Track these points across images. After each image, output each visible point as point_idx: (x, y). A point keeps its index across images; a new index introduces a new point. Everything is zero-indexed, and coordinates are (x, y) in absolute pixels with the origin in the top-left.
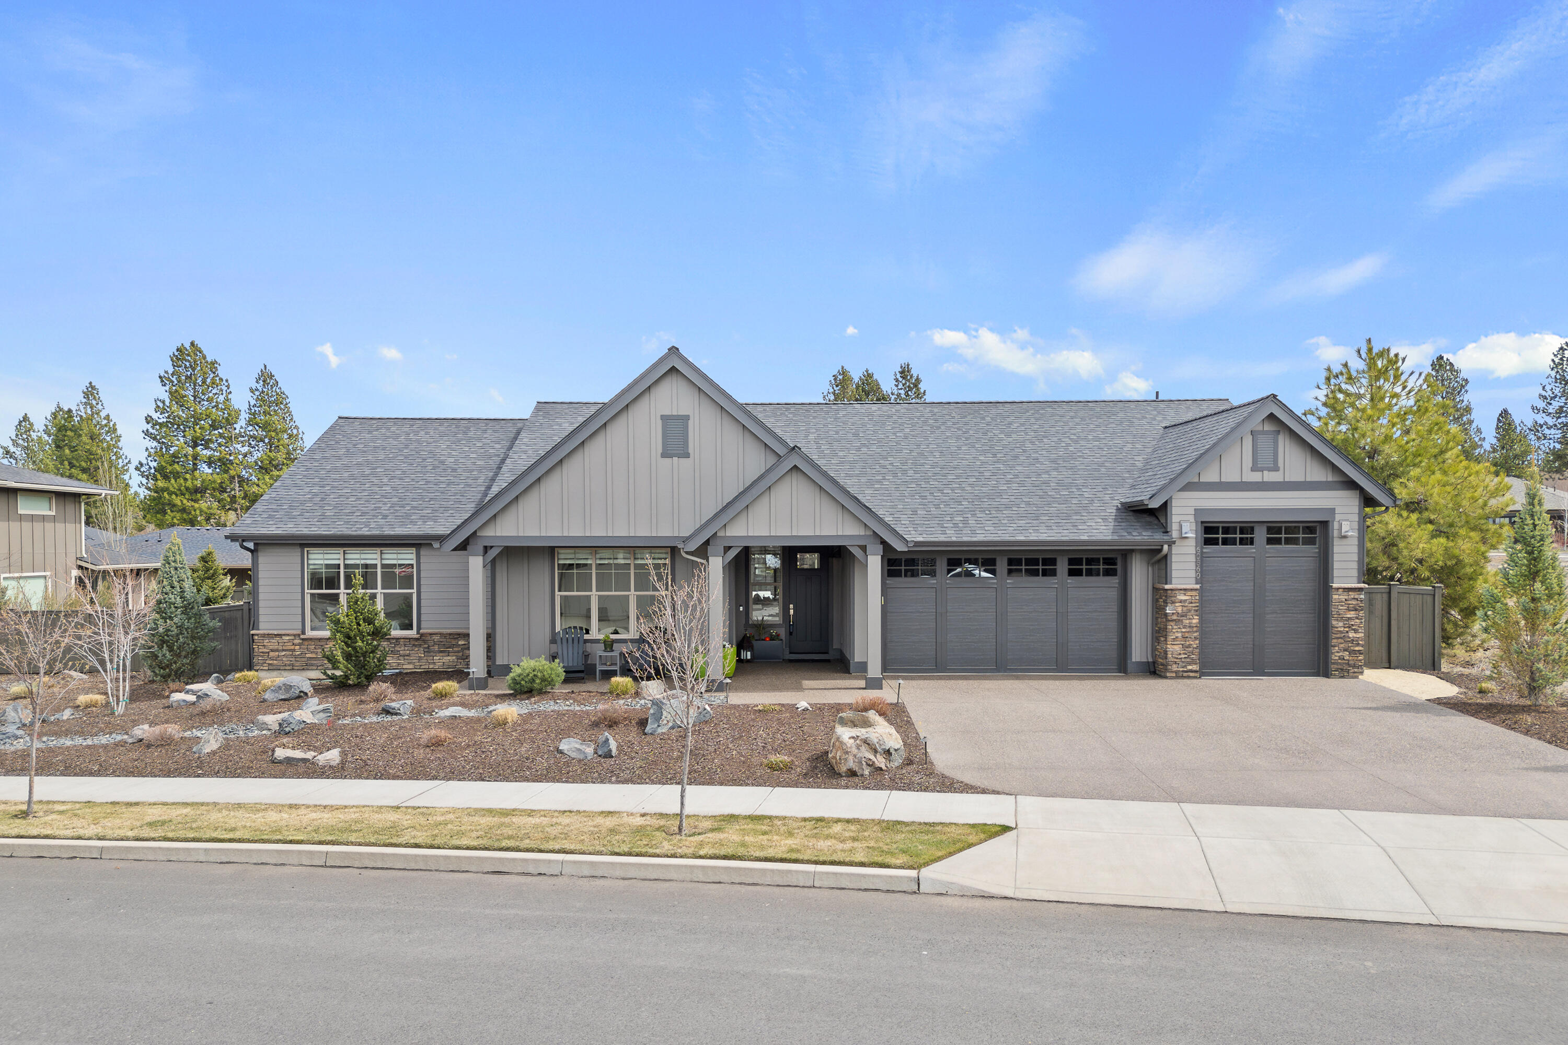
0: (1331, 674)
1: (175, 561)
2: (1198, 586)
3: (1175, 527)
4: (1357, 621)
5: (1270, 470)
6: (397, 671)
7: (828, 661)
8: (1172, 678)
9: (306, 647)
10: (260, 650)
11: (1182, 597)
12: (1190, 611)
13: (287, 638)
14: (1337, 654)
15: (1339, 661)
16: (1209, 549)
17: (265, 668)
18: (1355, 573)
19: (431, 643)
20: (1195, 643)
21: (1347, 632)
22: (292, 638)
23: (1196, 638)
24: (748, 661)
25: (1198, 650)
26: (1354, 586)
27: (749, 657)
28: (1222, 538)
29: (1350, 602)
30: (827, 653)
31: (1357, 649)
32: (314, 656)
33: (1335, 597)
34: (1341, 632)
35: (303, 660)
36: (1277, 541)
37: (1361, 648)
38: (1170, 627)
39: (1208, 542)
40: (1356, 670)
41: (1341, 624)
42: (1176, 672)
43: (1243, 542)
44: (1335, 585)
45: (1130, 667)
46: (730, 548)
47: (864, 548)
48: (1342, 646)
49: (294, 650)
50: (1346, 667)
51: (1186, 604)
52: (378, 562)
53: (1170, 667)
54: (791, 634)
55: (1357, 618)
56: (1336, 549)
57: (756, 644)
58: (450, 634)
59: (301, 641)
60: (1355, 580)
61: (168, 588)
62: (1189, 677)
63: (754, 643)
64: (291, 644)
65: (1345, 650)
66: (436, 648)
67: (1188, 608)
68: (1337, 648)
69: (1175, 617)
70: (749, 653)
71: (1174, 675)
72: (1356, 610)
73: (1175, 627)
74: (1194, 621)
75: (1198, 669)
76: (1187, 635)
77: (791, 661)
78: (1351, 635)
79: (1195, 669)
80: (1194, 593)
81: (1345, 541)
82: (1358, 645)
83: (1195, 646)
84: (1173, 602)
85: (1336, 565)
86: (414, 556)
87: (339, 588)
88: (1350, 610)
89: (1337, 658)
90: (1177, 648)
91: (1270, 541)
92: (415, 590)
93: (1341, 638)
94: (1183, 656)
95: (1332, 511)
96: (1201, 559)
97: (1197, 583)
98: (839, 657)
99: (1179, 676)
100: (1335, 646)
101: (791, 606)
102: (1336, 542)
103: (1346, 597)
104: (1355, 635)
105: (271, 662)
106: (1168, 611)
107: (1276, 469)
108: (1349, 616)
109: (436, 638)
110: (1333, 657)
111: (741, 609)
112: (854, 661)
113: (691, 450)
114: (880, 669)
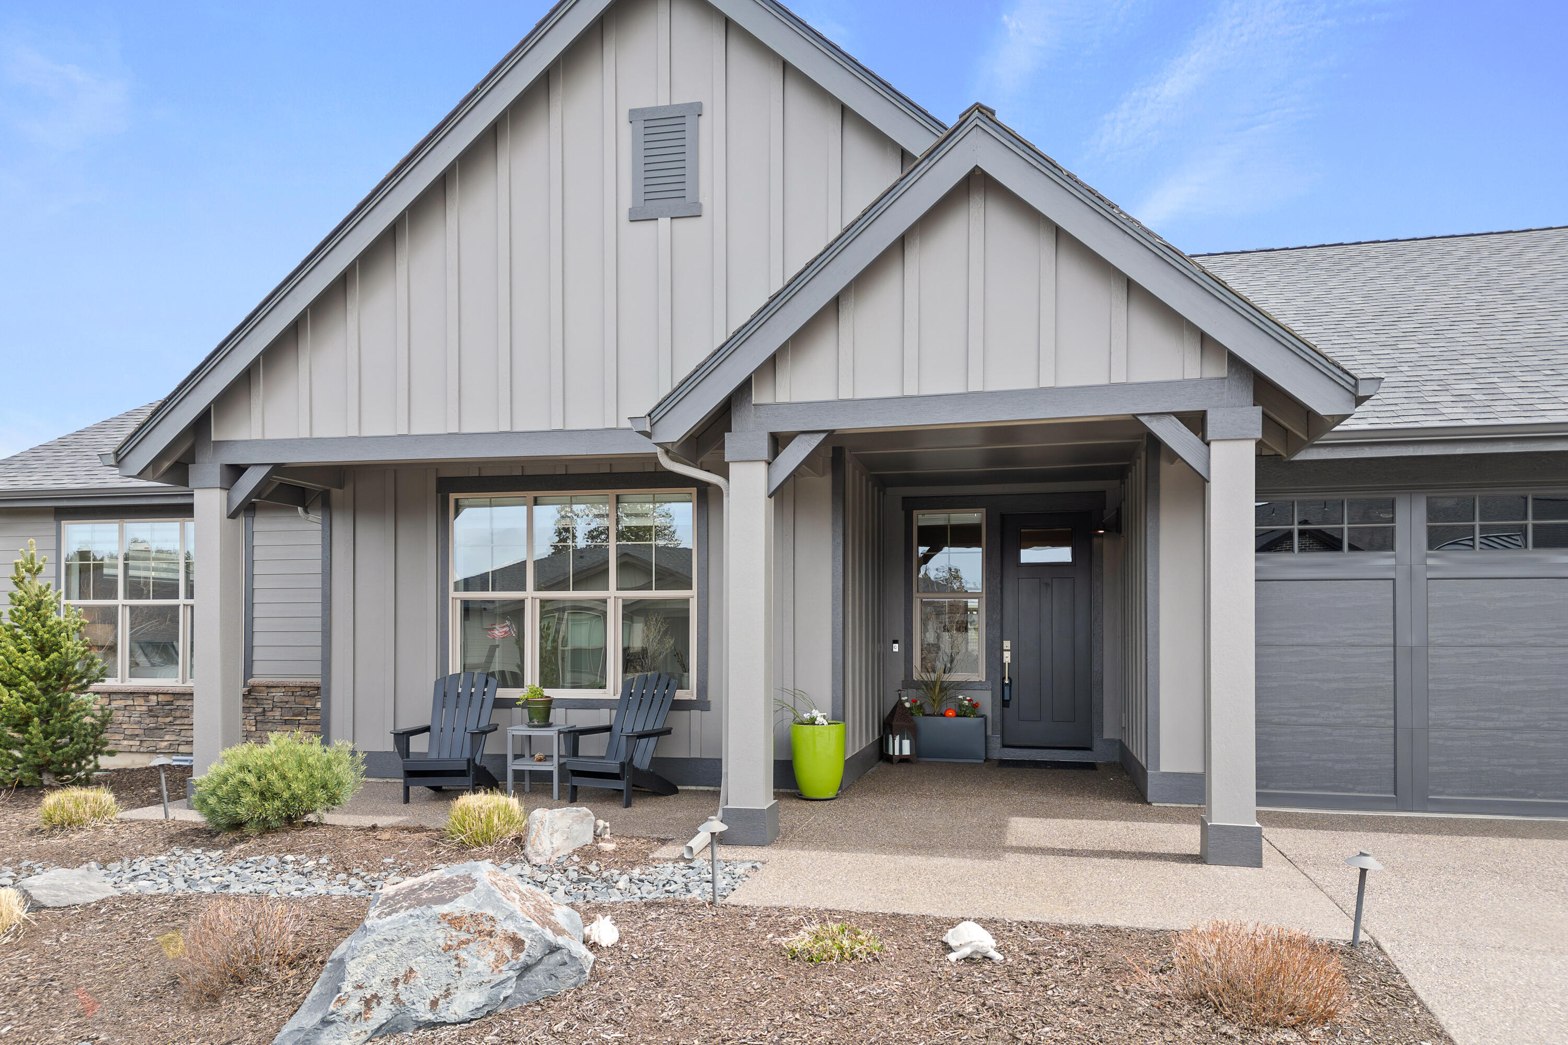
7: (1091, 766)
19: (268, 705)
24: (903, 760)
27: (907, 751)
30: (1089, 749)
46: (789, 437)
54: (1005, 703)
57: (922, 722)
58: (302, 688)
63: (921, 720)
66: (275, 711)
70: (906, 744)
77: (1003, 763)
98: (1117, 759)
101: (1007, 644)
109: (278, 694)
111: (896, 648)
112: (1164, 768)
113: (704, 200)
114: (1253, 790)
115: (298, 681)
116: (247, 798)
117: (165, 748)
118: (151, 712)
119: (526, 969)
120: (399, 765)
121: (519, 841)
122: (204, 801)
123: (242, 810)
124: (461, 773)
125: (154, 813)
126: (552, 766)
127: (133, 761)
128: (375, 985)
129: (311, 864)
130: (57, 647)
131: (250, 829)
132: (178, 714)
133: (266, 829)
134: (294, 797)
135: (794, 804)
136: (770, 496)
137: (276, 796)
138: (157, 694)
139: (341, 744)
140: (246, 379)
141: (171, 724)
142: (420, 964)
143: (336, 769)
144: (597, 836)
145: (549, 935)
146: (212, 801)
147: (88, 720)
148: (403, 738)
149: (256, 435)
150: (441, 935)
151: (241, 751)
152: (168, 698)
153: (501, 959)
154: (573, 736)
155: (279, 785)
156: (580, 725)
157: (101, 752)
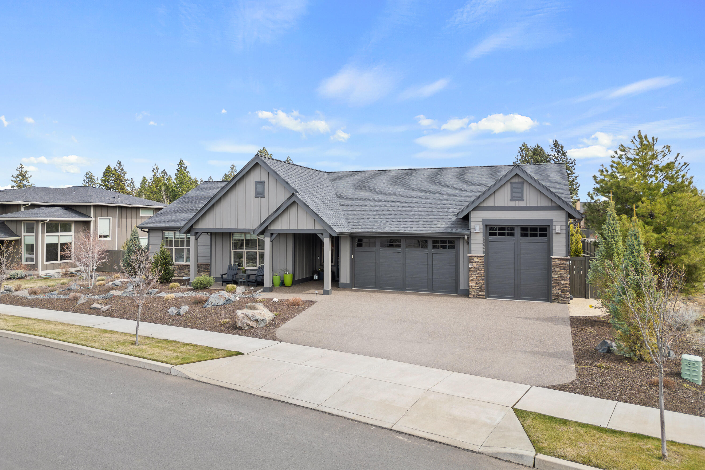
0: (552, 301)
1: (134, 235)
2: (483, 255)
3: (472, 227)
4: (565, 275)
5: (519, 200)
8: (472, 298)
11: (476, 260)
12: (480, 267)
14: (555, 291)
15: (556, 295)
16: (491, 238)
18: (564, 251)
20: (483, 282)
21: (560, 280)
23: (483, 280)
24: (316, 280)
25: (484, 285)
26: (563, 257)
28: (498, 233)
29: (561, 266)
31: (565, 289)
33: (554, 263)
34: (557, 280)
36: (526, 235)
37: (567, 289)
38: (471, 274)
39: (491, 234)
40: (565, 300)
41: (557, 276)
42: (474, 295)
43: (509, 235)
44: (553, 257)
45: (459, 292)
46: (274, 234)
47: (323, 234)
48: (558, 287)
50: (559, 298)
51: (478, 263)
52: (185, 237)
53: (471, 293)
55: (565, 273)
56: (554, 239)
58: (207, 265)
60: (565, 254)
61: (131, 245)
62: (479, 298)
65: (559, 289)
66: (202, 269)
67: (479, 265)
68: (555, 288)
69: (473, 269)
71: (473, 296)
72: (565, 269)
73: (473, 274)
74: (482, 272)
75: (484, 294)
76: (479, 278)
78: (562, 282)
79: (483, 294)
80: (482, 258)
81: (558, 235)
82: (566, 287)
83: (483, 283)
84: (472, 262)
85: (554, 247)
87: (172, 247)
88: (561, 270)
89: (555, 293)
90: (474, 284)
91: (522, 235)
93: (557, 283)
94: (477, 288)
95: (552, 221)
96: (486, 243)
97: (483, 254)
99: (475, 297)
100: (554, 287)
102: (554, 235)
103: (559, 263)
104: (564, 282)
106: (469, 266)
107: (522, 200)
108: (561, 272)
109: (202, 266)
110: (553, 293)
112: (341, 282)
113: (265, 195)
115: (206, 263)
116: (199, 284)
119: (227, 301)
120: (221, 279)
121: (235, 291)
122: (193, 285)
123: (198, 286)
124: (231, 281)
125: (185, 287)
126: (246, 281)
128: (212, 301)
129: (207, 293)
130: (167, 259)
131: (199, 289)
133: (201, 289)
134: (205, 284)
135: (284, 287)
136: (271, 242)
137: (203, 284)
138: (181, 265)
139: (212, 276)
140: (199, 220)
141: (183, 271)
142: (216, 300)
143: (211, 280)
144: (246, 291)
145: (229, 298)
146: (194, 285)
147: (171, 271)
148: (222, 275)
149: (200, 228)
150: (218, 297)
151: (198, 277)
153: (224, 300)
154: (249, 276)
155: (203, 283)
156: (251, 274)
157: (173, 277)
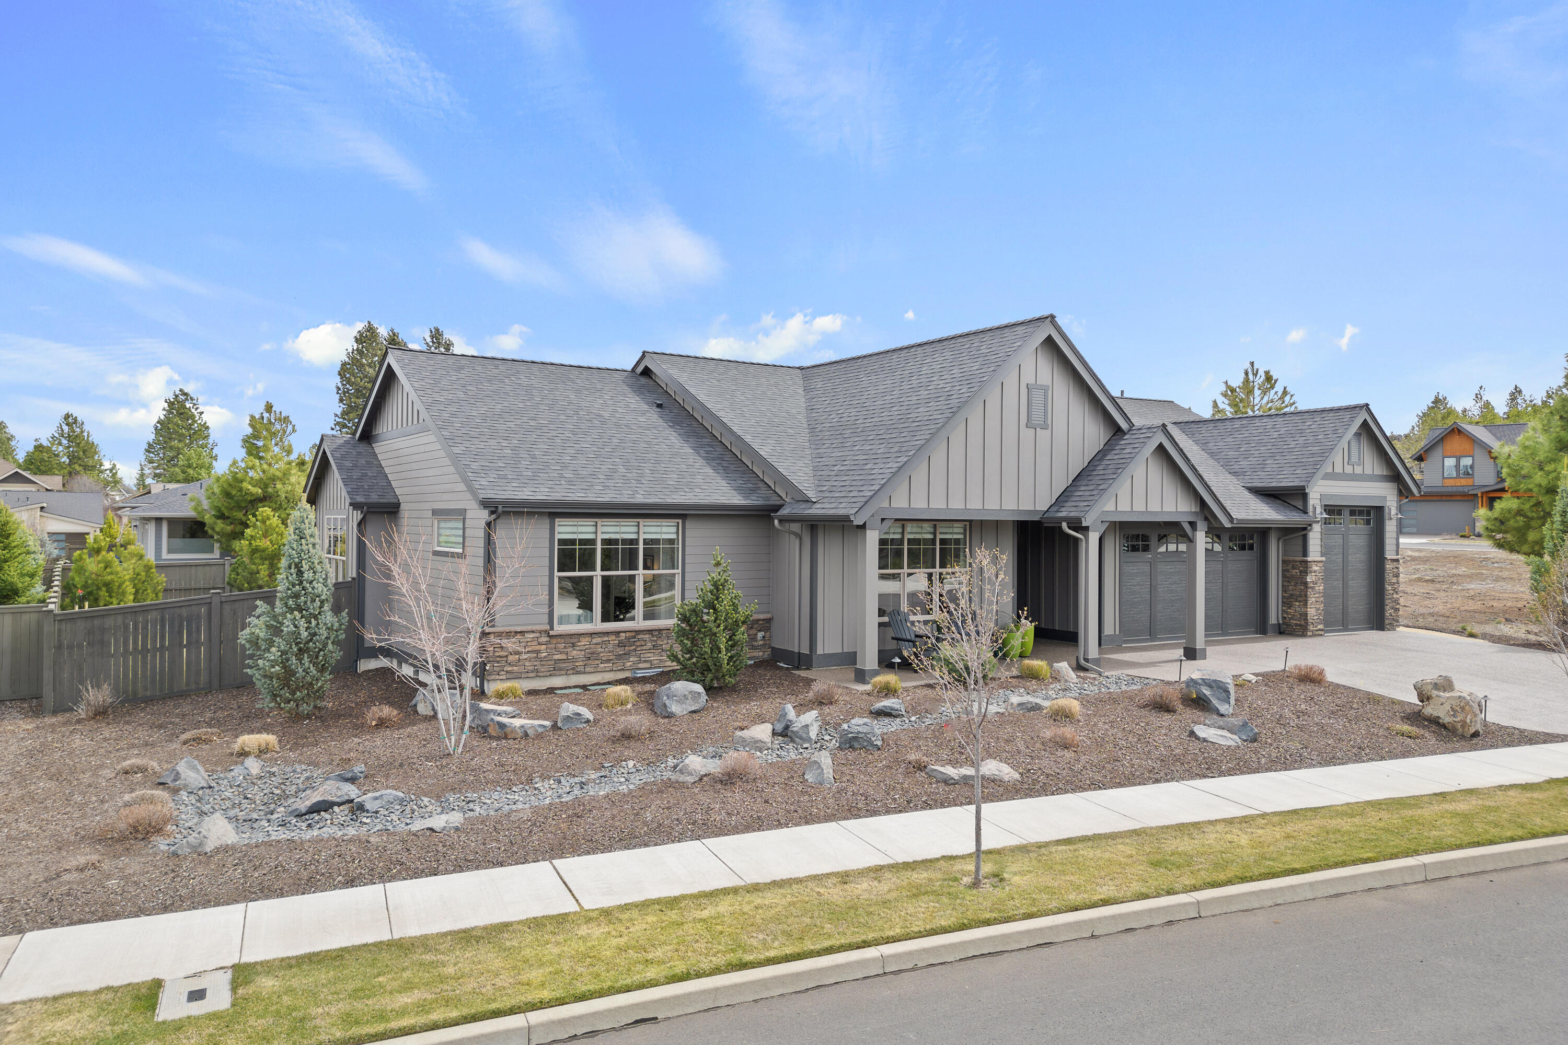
0: (1385, 628)
6: (661, 670)
8: (1310, 636)
9: (553, 646)
10: (497, 654)
11: (1317, 568)
12: (1319, 580)
13: (532, 635)
14: (1388, 611)
15: (1389, 617)
16: (1328, 527)
17: (501, 677)
18: (1395, 547)
20: (1322, 606)
21: (1393, 594)
22: (538, 635)
23: (1324, 603)
25: (1323, 612)
26: (1394, 557)
28: (1334, 519)
29: (1395, 569)
31: (1398, 607)
32: (564, 657)
33: (1387, 566)
34: (1390, 594)
35: (550, 663)
36: (1355, 522)
38: (1309, 593)
39: (1327, 521)
40: (1397, 625)
41: (1390, 587)
42: (1313, 631)
43: (1340, 521)
44: (1387, 556)
45: (1269, 629)
48: (1390, 605)
49: (538, 652)
50: (1392, 623)
51: (1321, 574)
53: (1309, 627)
55: (1398, 582)
56: (1387, 529)
59: (548, 639)
60: (1395, 552)
62: (1319, 635)
64: (536, 643)
65: (1392, 609)
67: (1318, 577)
68: (1388, 607)
69: (1312, 585)
71: (1311, 633)
72: (1397, 575)
73: (1312, 593)
74: (1322, 588)
75: (1323, 628)
76: (1318, 600)
78: (1395, 596)
79: (1321, 628)
80: (1321, 564)
82: (1398, 604)
83: (1322, 609)
84: (1310, 573)
85: (1387, 541)
86: (674, 529)
87: (595, 570)
88: (1394, 576)
91: (1351, 522)
92: (680, 571)
93: (1390, 599)
94: (1316, 618)
95: (1385, 499)
96: (1324, 533)
100: (1386, 605)
102: (1387, 522)
103: (1393, 565)
105: (510, 669)
108: (1394, 580)
110: (1386, 614)
114: (1204, 633)
117: (631, 666)
118: (621, 644)
127: (603, 678)
132: (638, 644)
138: (625, 632)
152: (633, 634)
